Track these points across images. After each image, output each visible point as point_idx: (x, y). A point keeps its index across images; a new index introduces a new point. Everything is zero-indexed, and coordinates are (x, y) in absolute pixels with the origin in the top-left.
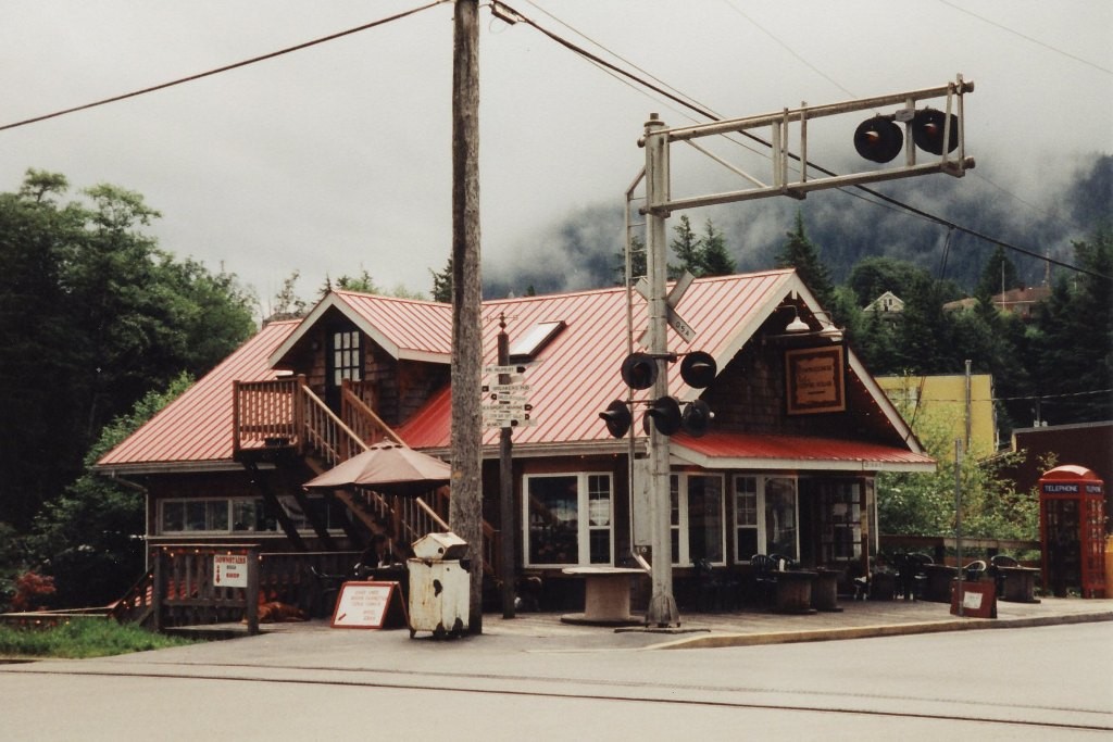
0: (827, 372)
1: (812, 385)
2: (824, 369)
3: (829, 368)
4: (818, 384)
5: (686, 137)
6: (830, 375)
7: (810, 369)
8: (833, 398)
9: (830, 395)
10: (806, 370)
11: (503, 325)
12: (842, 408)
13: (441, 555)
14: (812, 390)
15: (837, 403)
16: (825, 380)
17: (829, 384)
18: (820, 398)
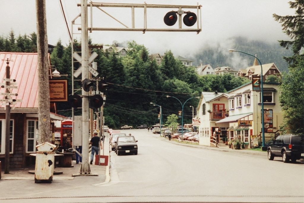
0: (61, 88)
1: (55, 92)
2: (59, 87)
3: (62, 87)
4: (57, 92)
5: (98, 6)
6: (62, 89)
7: (55, 87)
8: (63, 97)
9: (62, 95)
10: (53, 87)
11: (8, 63)
12: (66, 100)
13: (51, 151)
14: (55, 94)
15: (65, 98)
16: (60, 91)
17: (61, 92)
18: (58, 97)
